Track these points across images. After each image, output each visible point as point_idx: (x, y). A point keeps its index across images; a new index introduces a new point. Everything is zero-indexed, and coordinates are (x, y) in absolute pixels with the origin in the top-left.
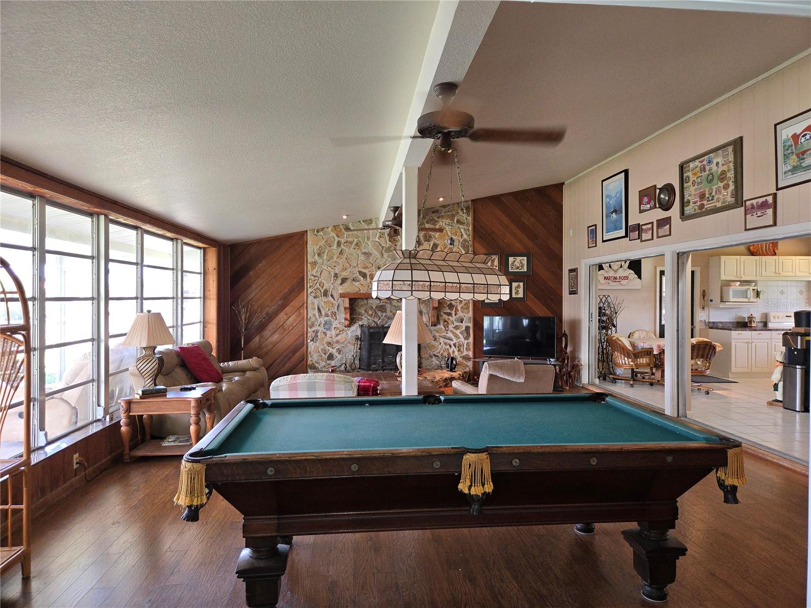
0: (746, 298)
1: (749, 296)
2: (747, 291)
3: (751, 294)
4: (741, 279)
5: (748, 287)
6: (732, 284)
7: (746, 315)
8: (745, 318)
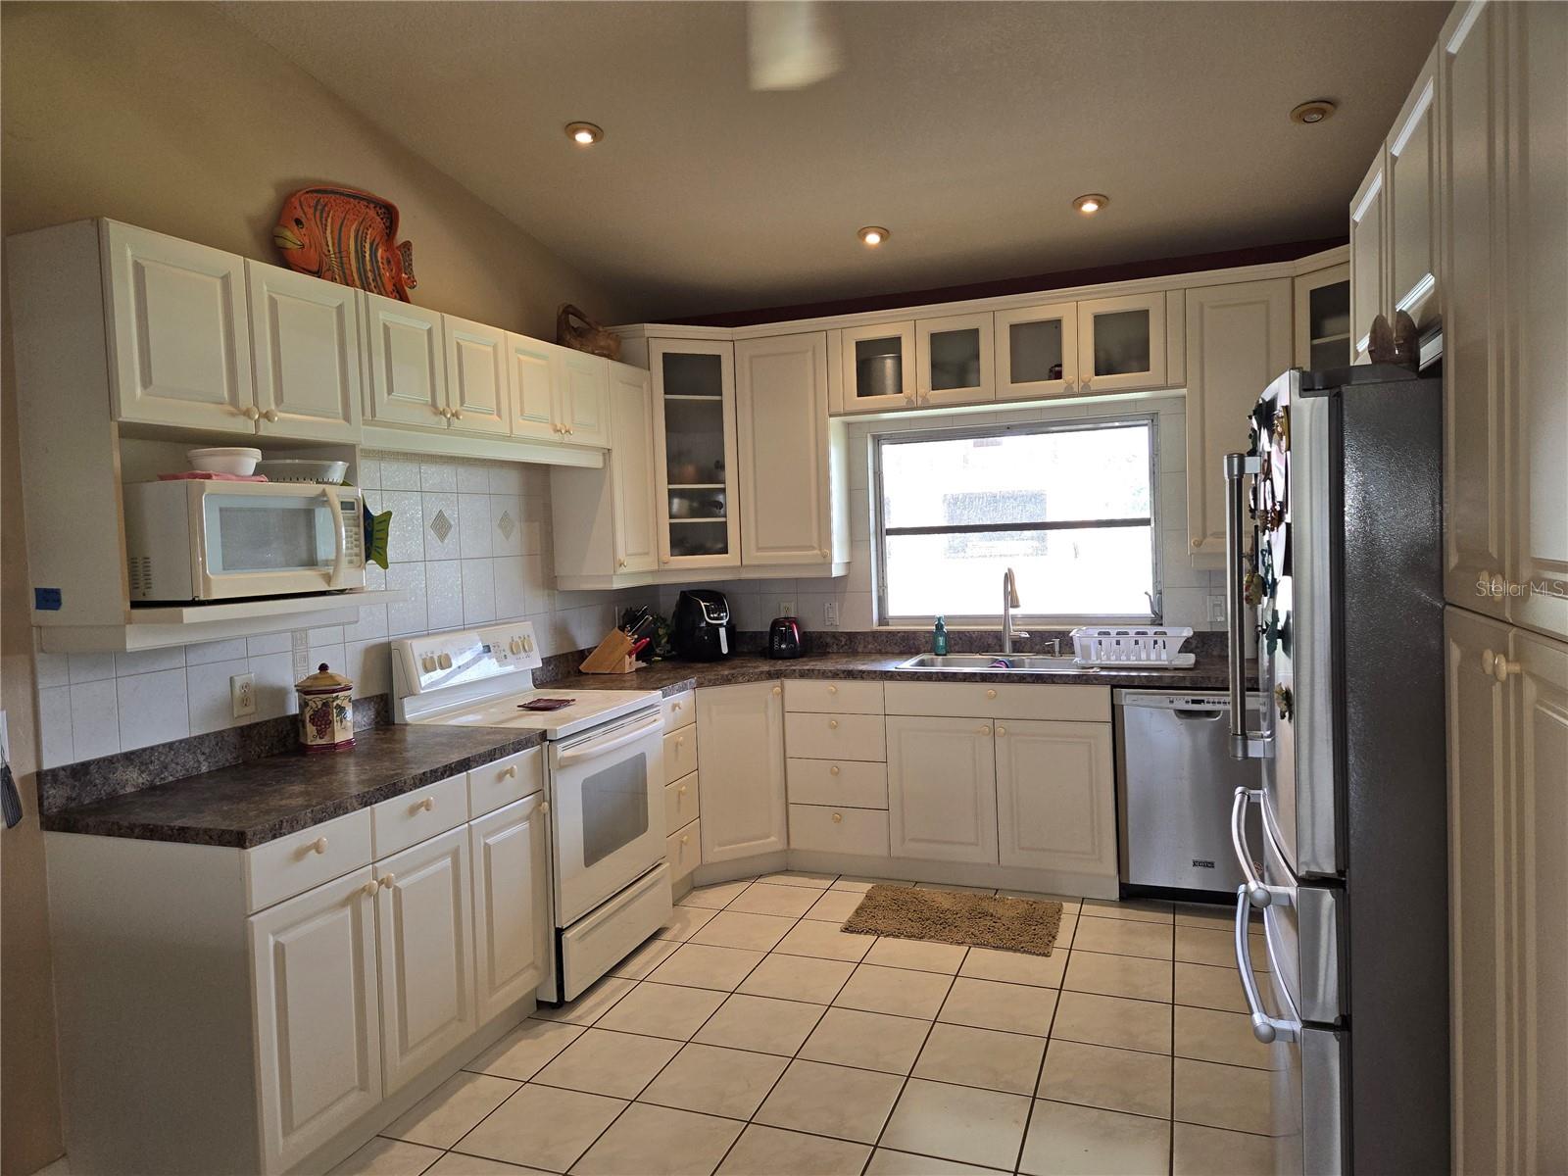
0: (311, 562)
1: (325, 551)
2: (308, 515)
3: (335, 536)
4: (268, 430)
5: (311, 489)
6: (212, 459)
7: (287, 675)
8: (278, 694)
